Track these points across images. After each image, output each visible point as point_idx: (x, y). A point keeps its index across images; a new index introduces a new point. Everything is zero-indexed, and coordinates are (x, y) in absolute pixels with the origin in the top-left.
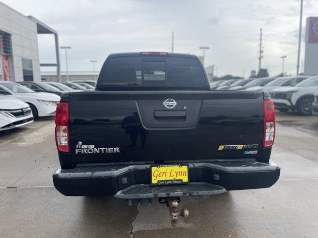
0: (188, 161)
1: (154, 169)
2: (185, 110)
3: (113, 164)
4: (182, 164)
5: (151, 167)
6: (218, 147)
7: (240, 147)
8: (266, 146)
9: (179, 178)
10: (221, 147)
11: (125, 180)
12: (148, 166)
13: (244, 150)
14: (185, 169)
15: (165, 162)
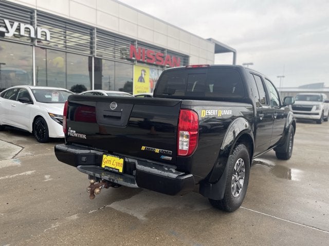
0: (125, 155)
1: (105, 156)
2: (121, 112)
3: (87, 147)
4: (120, 157)
5: (103, 154)
6: (141, 148)
7: (157, 151)
8: (179, 154)
9: (117, 168)
10: (143, 148)
11: (84, 159)
12: (102, 153)
13: (161, 154)
14: (122, 161)
15: (114, 153)
